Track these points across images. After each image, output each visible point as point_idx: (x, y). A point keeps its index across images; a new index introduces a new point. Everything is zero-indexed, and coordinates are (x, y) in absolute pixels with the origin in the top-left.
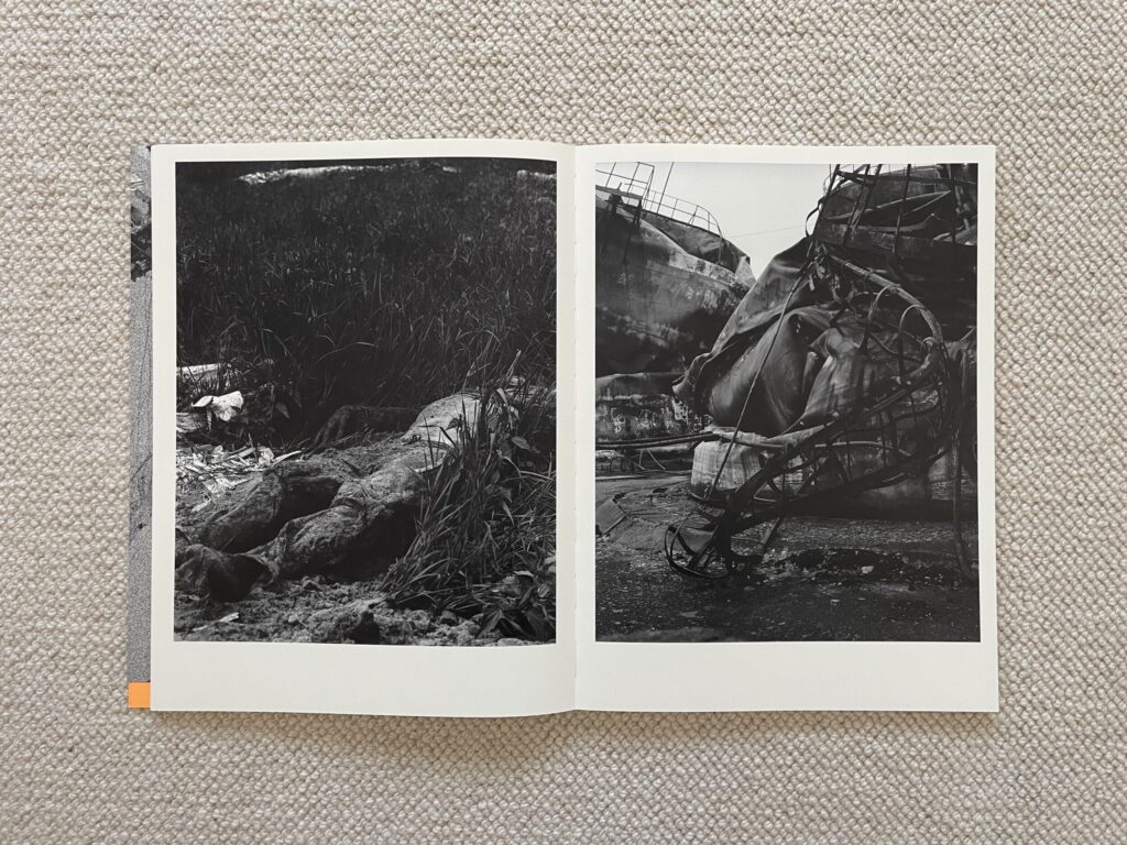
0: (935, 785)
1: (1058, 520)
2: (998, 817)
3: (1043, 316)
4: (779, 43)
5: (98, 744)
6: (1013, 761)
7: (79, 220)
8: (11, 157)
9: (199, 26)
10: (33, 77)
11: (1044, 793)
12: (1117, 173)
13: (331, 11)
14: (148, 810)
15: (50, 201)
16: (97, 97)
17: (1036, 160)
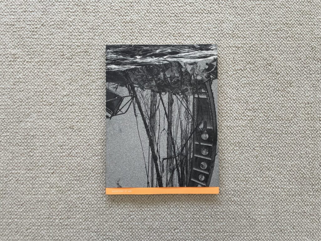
0: (251, 208)
1: (281, 138)
2: (268, 217)
3: (275, 85)
4: (205, 16)
5: (29, 203)
6: (271, 202)
7: (23, 65)
8: (5, 49)
9: (54, 14)
10: (10, 28)
11: (279, 210)
12: (293, 47)
13: (88, 9)
14: (42, 221)
15: (15, 60)
16: (27, 33)
17: (272, 45)
